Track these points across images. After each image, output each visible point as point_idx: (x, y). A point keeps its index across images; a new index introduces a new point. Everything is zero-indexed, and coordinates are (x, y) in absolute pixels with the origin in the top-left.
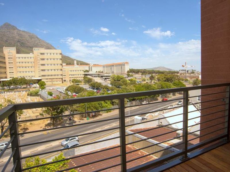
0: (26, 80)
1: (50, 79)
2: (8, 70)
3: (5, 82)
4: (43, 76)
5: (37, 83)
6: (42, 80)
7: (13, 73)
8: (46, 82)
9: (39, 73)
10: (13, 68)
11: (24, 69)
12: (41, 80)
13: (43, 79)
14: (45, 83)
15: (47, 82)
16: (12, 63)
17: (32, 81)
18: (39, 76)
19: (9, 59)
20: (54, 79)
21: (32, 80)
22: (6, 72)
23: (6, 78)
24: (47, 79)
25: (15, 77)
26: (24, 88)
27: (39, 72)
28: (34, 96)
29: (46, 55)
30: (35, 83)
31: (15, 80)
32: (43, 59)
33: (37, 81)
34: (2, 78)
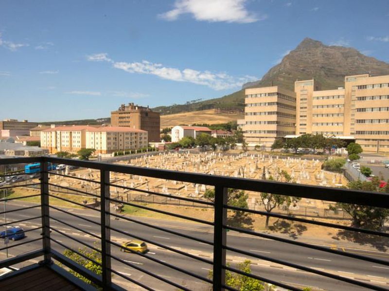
0: (325, 138)
1: (373, 140)
2: (299, 121)
3: (290, 140)
4: (359, 133)
5: (344, 147)
6: (357, 142)
7: (305, 125)
8: (363, 147)
9: (352, 126)
10: (305, 116)
11: (325, 119)
12: (353, 141)
13: (358, 139)
14: (360, 147)
15: (366, 145)
16: (306, 108)
17: (334, 142)
18: (352, 134)
19: (302, 102)
20: (384, 140)
21: (335, 140)
22: (294, 124)
23: (294, 133)
24: (366, 140)
25: (307, 133)
26: (319, 153)
27: (352, 124)
28: (332, 171)
29: (369, 88)
30: (340, 147)
31: (306, 138)
32: (363, 98)
33: (344, 142)
34: (288, 133)
